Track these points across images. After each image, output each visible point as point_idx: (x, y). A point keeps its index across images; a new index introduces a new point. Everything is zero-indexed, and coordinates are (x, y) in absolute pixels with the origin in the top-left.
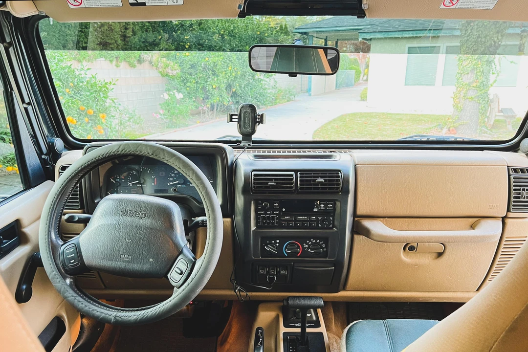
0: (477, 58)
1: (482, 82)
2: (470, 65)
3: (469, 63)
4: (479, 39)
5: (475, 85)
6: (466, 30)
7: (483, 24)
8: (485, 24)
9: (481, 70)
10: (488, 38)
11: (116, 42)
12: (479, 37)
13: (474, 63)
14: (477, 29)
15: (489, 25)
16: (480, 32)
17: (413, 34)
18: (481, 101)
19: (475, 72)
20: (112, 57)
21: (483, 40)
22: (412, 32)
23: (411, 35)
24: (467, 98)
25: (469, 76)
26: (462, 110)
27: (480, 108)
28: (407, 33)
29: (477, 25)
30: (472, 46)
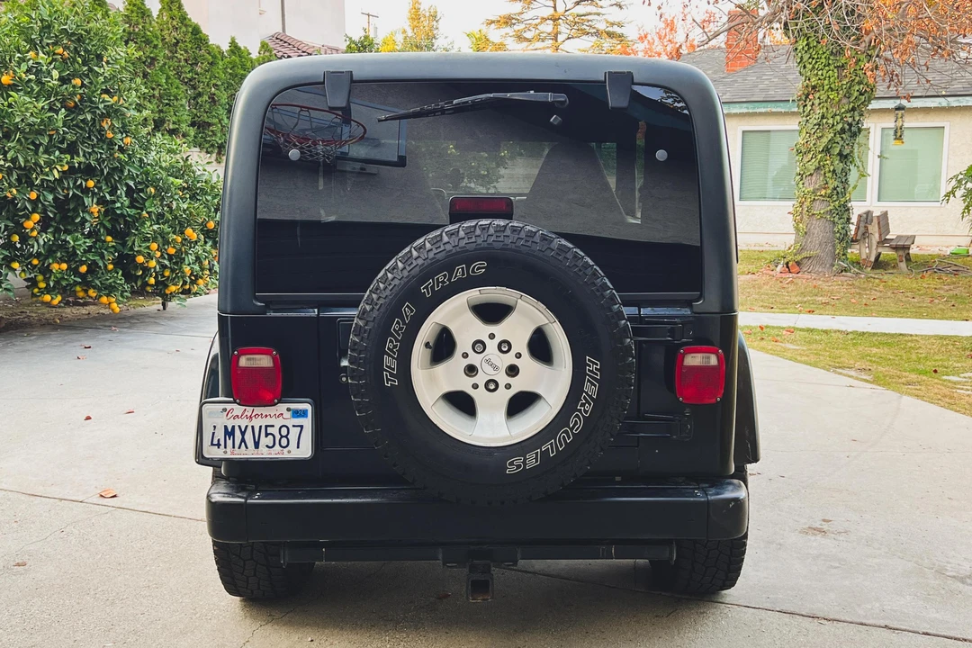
0: (823, 151)
1: (835, 189)
2: (814, 160)
3: (812, 158)
4: (825, 121)
5: (823, 192)
6: (804, 107)
7: (828, 97)
8: (832, 97)
9: (832, 168)
10: (838, 118)
11: (220, 121)
12: (823, 117)
13: (819, 157)
14: (820, 104)
15: (837, 99)
16: (825, 109)
17: (748, 108)
18: (836, 219)
19: (822, 172)
20: (212, 146)
21: (831, 121)
22: (745, 105)
23: (745, 111)
24: (813, 214)
25: (814, 178)
26: (806, 233)
27: (836, 229)
28: (737, 105)
29: (819, 98)
30: (814, 130)
